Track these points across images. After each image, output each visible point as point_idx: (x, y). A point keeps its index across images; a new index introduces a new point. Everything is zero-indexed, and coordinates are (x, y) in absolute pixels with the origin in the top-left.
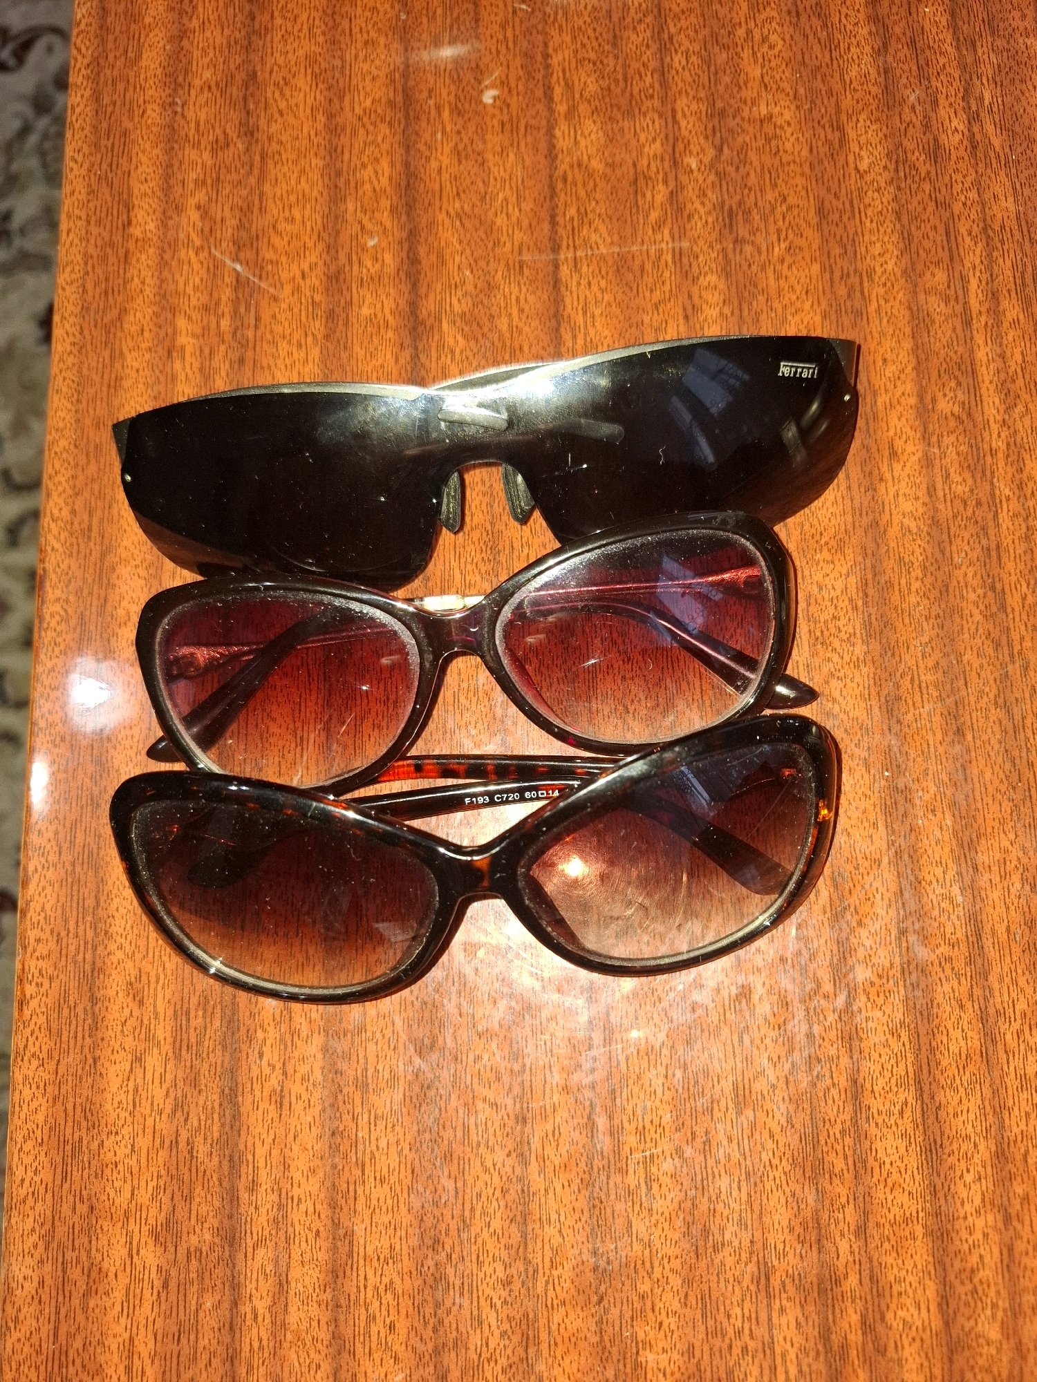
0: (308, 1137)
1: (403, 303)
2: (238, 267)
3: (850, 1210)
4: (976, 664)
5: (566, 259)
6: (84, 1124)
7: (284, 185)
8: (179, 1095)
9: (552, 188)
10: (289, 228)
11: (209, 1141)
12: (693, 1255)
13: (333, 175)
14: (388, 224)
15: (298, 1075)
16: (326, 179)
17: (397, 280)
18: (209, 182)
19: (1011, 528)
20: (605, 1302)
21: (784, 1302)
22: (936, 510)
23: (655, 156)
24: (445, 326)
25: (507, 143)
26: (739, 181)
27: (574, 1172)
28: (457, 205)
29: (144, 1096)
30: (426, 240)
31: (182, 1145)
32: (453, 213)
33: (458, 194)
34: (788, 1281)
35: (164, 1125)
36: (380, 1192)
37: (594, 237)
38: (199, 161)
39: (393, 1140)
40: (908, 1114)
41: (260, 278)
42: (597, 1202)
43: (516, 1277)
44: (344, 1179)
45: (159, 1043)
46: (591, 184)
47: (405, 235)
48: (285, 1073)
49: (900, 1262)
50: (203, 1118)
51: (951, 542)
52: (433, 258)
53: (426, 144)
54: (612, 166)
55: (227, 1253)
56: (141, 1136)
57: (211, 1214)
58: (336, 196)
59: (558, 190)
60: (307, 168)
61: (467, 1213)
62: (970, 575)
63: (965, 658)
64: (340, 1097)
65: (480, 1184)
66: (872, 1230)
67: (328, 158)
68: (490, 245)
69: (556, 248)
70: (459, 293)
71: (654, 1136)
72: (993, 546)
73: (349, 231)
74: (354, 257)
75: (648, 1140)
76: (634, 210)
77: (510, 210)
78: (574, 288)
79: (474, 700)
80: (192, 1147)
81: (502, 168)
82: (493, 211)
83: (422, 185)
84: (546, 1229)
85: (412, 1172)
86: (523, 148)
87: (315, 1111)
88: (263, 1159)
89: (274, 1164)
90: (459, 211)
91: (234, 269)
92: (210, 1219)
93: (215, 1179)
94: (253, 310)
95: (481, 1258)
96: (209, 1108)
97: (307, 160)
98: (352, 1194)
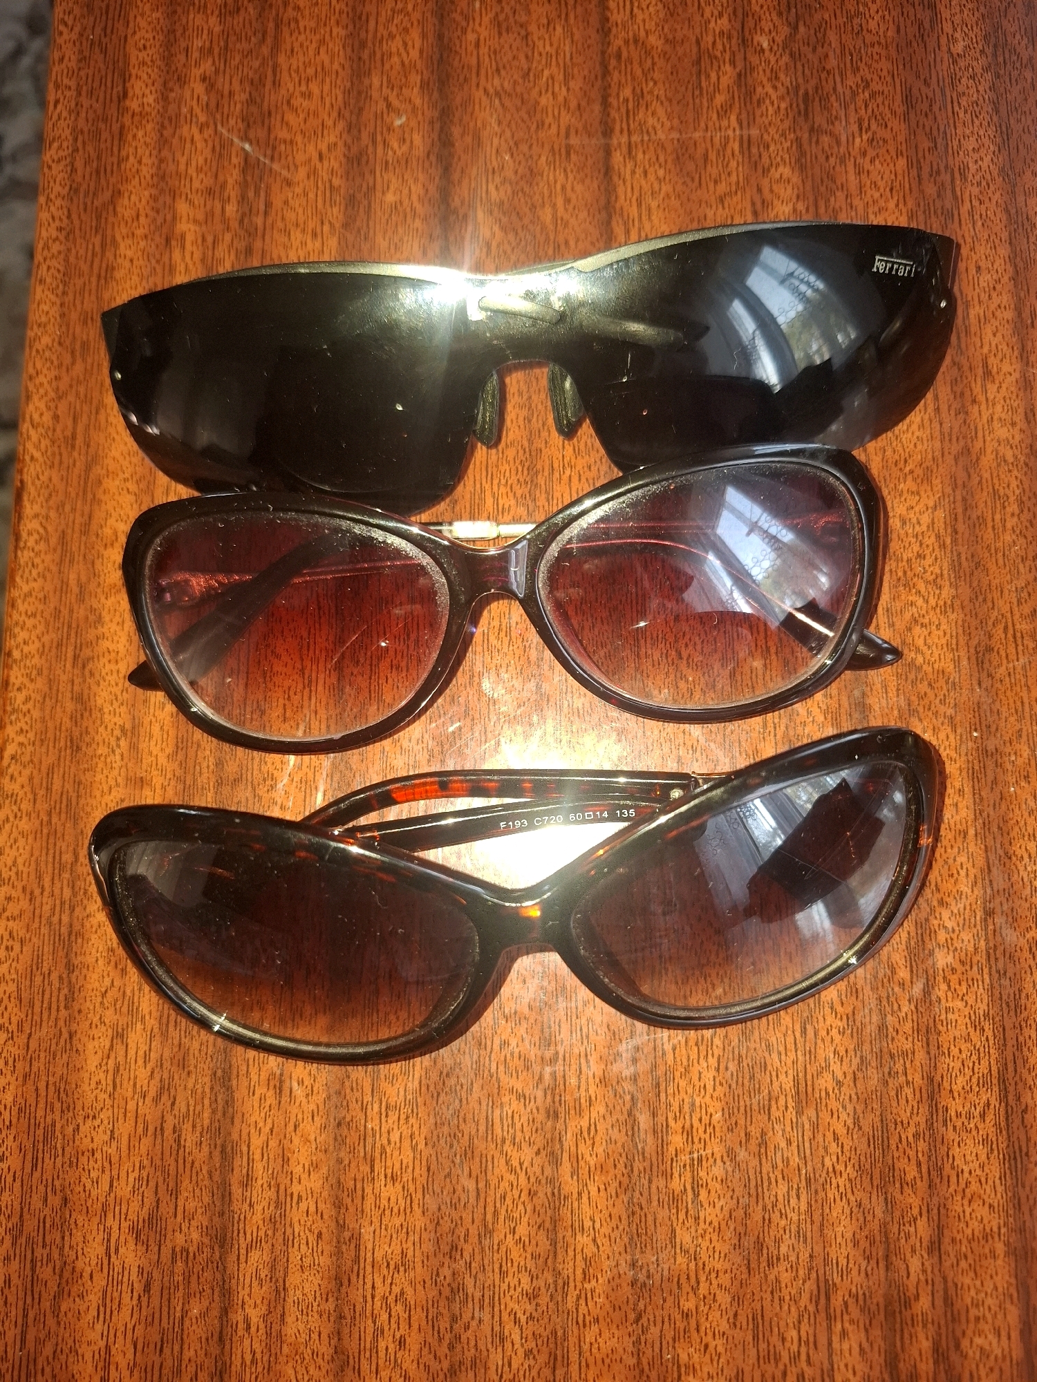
0: (311, 1129)
1: (432, 189)
2: (247, 147)
3: (922, 1223)
5: (620, 144)
6: (58, 1106)
7: (302, 59)
8: (166, 1076)
9: (604, 65)
10: (305, 103)
11: (199, 1129)
12: (744, 1269)
13: (356, 46)
14: (418, 102)
16: (349, 50)
17: (427, 164)
18: (216, 50)
20: (644, 1320)
21: (847, 1325)
23: (722, 32)
24: (480, 214)
25: (554, 15)
26: (817, 63)
27: (611, 1175)
28: (497, 82)
29: (126, 1076)
30: (461, 121)
31: (168, 1132)
32: (491, 91)
33: (498, 70)
34: (851, 1302)
35: (147, 1109)
36: (390, 1192)
37: (648, 119)
38: (205, 27)
39: (407, 1133)
40: (990, 1117)
41: (272, 159)
42: (637, 1209)
43: (543, 1290)
44: (350, 1175)
45: (143, 1017)
46: (649, 61)
47: (436, 114)
49: (978, 1283)
50: (192, 1102)
52: (468, 139)
53: (462, 13)
54: (673, 42)
55: (217, 1254)
56: (121, 1121)
57: (199, 1211)
58: (359, 70)
59: (611, 68)
60: (327, 37)
61: (489, 1217)
64: (347, 1084)
65: (504, 1184)
66: (946, 1245)
67: (351, 27)
68: (534, 127)
69: (608, 132)
70: (498, 180)
71: (703, 1136)
73: (373, 109)
74: (379, 138)
75: (696, 1140)
76: (697, 93)
77: (557, 89)
78: (628, 177)
79: (506, 640)
80: (179, 1136)
81: (547, 42)
82: (537, 89)
83: (457, 59)
84: (579, 1237)
85: (428, 1170)
86: (572, 20)
87: (320, 1098)
88: (259, 1151)
89: (271, 1156)
90: (499, 88)
91: (243, 149)
92: (199, 1216)
93: (204, 1171)
94: (262, 194)
95: (504, 1268)
96: (199, 1091)
97: (328, 29)
98: (359, 1193)
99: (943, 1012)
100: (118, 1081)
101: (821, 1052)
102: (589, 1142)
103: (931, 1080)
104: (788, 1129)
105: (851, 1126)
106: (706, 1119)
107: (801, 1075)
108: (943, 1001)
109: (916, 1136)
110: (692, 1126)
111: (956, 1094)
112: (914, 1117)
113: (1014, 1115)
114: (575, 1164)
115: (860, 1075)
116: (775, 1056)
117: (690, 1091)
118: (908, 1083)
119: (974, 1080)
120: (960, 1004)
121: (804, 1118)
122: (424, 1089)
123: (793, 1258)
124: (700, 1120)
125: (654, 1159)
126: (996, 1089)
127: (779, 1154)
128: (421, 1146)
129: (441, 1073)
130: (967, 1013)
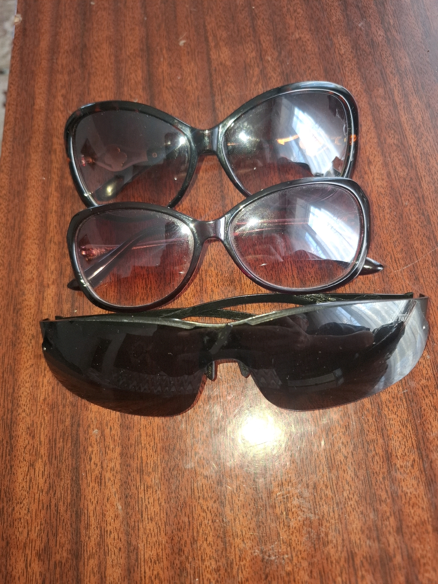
0: (114, 500)
4: (420, 248)
5: (218, 99)
6: (5, 499)
7: (98, 84)
8: (51, 481)
9: (210, 74)
11: (66, 504)
12: (313, 549)
13: (118, 77)
14: (142, 94)
15: (109, 468)
16: (116, 80)
19: (428, 188)
21: (364, 572)
22: (392, 184)
23: (253, 57)
25: (190, 59)
28: (171, 84)
29: (34, 483)
30: (158, 99)
31: (53, 506)
32: (169, 87)
33: (171, 80)
34: (364, 560)
35: (44, 498)
36: (150, 526)
37: (229, 90)
38: (63, 79)
39: (156, 498)
42: (261, 524)
43: (222, 567)
44: (133, 520)
45: (42, 456)
47: (149, 97)
48: (102, 467)
50: (63, 492)
51: (401, 196)
52: (161, 105)
53: (156, 63)
54: (235, 63)
55: (75, 562)
56: (32, 503)
57: (67, 542)
58: (120, 86)
59: (213, 74)
60: (108, 77)
62: (412, 210)
63: (415, 246)
64: (130, 478)
65: (201, 518)
67: (116, 72)
72: (421, 196)
76: (246, 79)
77: (193, 84)
80: (58, 508)
81: (189, 69)
82: (186, 85)
83: (156, 78)
84: (236, 539)
85: (167, 514)
86: (197, 60)
87: (117, 486)
88: (92, 512)
89: (98, 514)
92: (66, 546)
93: (69, 524)
95: (203, 558)
96: (66, 487)
98: (137, 527)
99: (388, 420)
100: (31, 486)
102: (237, 495)
103: (387, 452)
104: (326, 480)
105: (354, 477)
106: (288, 480)
107: (328, 455)
108: (387, 416)
109: (384, 478)
110: (282, 484)
111: (399, 457)
112: (381, 469)
113: (427, 464)
114: (232, 506)
115: (354, 452)
118: (376, 454)
119: (406, 450)
120: (395, 416)
121: (332, 474)
122: (163, 477)
123: (335, 542)
124: (286, 480)
125: (267, 500)
126: (416, 453)
127: (323, 493)
128: (163, 504)
129: (170, 469)
130: (398, 420)
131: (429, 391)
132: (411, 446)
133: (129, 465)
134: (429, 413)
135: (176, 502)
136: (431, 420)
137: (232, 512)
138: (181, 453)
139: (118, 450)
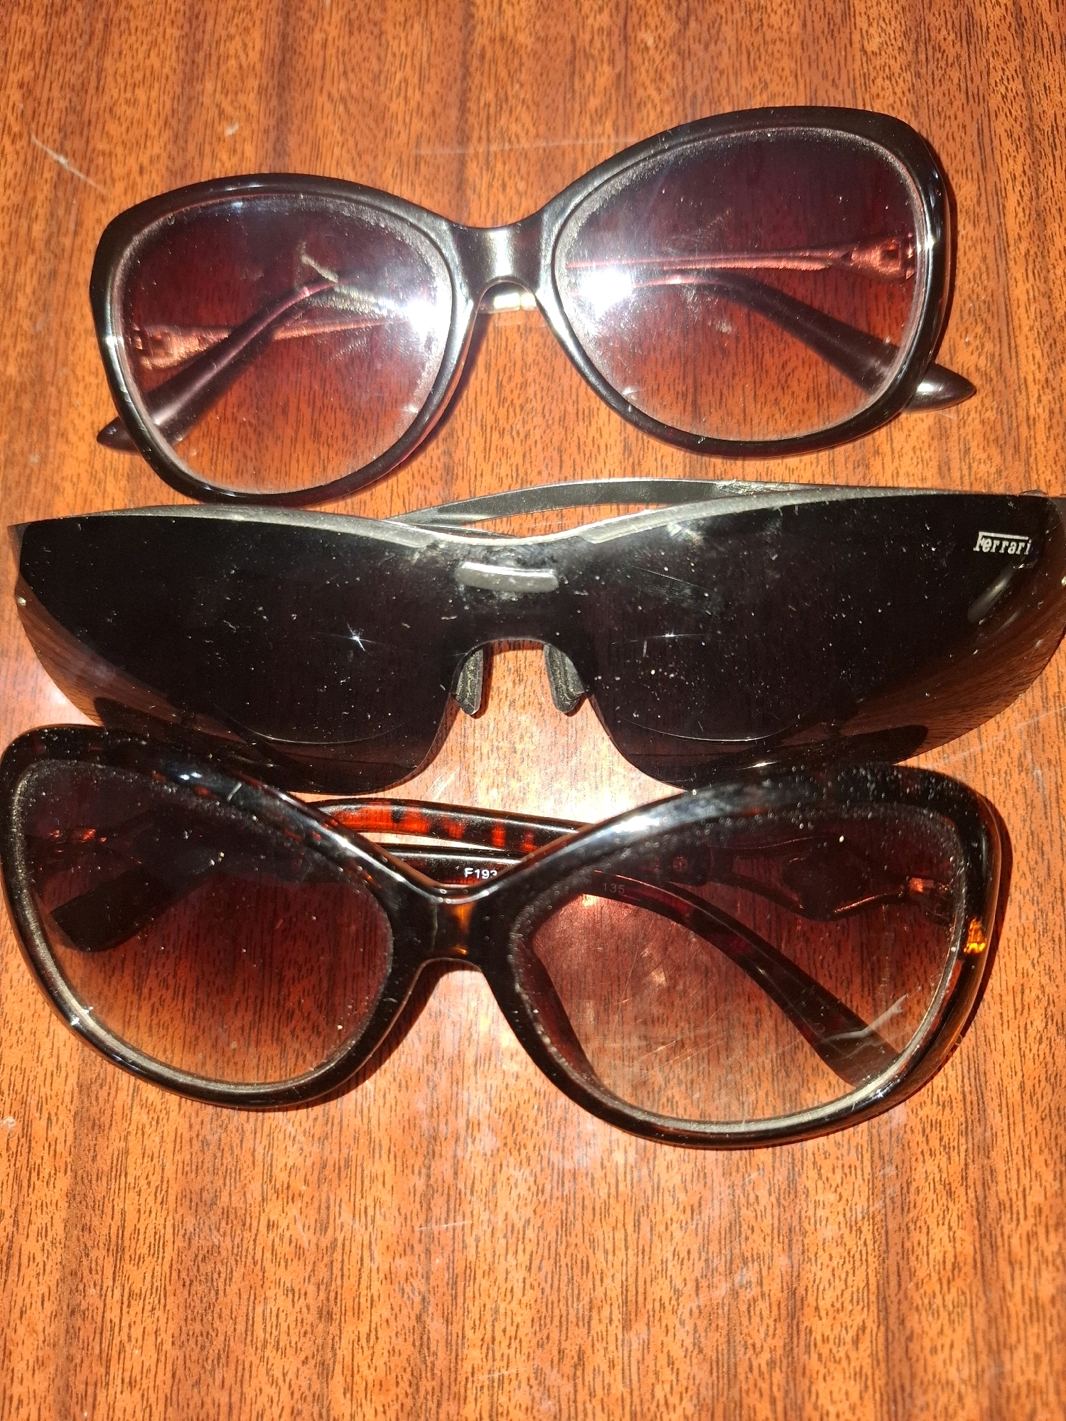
0: (39, 1316)
2: (62, 159)
5: (476, 155)
7: (129, 61)
9: (465, 66)
10: (130, 111)
13: (191, 45)
14: (254, 109)
15: (34, 1228)
16: (182, 53)
18: (38, 55)
23: (601, 29)
25: (412, 11)
26: (708, 62)
28: (343, 85)
30: (299, 128)
32: (336, 96)
33: (345, 73)
36: (127, 1401)
37: (515, 128)
38: (29, 29)
39: (151, 1328)
40: (865, 1344)
41: (88, 173)
44: (81, 1377)
46: (516, 62)
47: (272, 122)
48: (16, 1223)
52: (306, 150)
53: (310, 11)
54: (545, 41)
58: (192, 75)
59: (472, 69)
60: (160, 39)
64: (85, 1262)
65: (263, 1399)
67: (187, 27)
68: (380, 135)
69: (464, 139)
71: (506, 1351)
73: (203, 118)
74: (207, 149)
75: (498, 1356)
76: (569, 96)
77: (410, 93)
78: (484, 191)
81: (403, 42)
82: (388, 92)
83: (301, 61)
85: (174, 1376)
86: (432, 17)
87: (52, 1279)
90: (345, 93)
91: (58, 162)
94: (74, 211)
97: (161, 29)
98: (90, 1400)
99: (811, 1206)
101: (656, 1251)
102: (368, 1353)
103: (792, 1293)
104: (612, 1347)
105: (691, 1348)
106: (511, 1331)
107: (631, 1280)
108: (812, 1192)
109: (771, 1364)
110: (494, 1339)
111: (823, 1313)
112: (769, 1339)
113: (896, 1344)
114: (349, 1379)
115: (704, 1283)
116: (600, 1255)
117: (494, 1293)
118: (763, 1295)
119: (847, 1295)
120: (832, 1197)
121: (632, 1334)
122: (175, 1274)
124: (504, 1331)
125: (445, 1378)
126: (873, 1308)
127: (599, 1379)
128: (167, 1346)
129: (196, 1256)
130: (841, 1209)
131: (941, 1139)
132: (862, 1285)
133: (87, 1228)
134: (929, 1203)
135: (203, 1348)
136: (932, 1222)
137: (348, 1395)
138: (232, 1216)
139: (64, 1182)
